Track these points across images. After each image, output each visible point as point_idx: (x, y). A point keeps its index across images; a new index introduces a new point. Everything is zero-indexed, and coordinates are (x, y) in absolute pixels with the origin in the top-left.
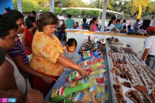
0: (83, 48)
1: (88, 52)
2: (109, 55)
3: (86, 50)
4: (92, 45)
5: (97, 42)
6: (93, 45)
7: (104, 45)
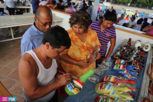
0: (119, 53)
1: (122, 61)
2: (147, 73)
3: (121, 58)
4: (130, 50)
5: (139, 47)
6: (132, 51)
7: (146, 53)
